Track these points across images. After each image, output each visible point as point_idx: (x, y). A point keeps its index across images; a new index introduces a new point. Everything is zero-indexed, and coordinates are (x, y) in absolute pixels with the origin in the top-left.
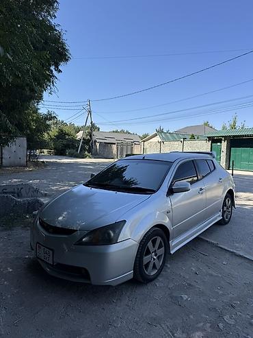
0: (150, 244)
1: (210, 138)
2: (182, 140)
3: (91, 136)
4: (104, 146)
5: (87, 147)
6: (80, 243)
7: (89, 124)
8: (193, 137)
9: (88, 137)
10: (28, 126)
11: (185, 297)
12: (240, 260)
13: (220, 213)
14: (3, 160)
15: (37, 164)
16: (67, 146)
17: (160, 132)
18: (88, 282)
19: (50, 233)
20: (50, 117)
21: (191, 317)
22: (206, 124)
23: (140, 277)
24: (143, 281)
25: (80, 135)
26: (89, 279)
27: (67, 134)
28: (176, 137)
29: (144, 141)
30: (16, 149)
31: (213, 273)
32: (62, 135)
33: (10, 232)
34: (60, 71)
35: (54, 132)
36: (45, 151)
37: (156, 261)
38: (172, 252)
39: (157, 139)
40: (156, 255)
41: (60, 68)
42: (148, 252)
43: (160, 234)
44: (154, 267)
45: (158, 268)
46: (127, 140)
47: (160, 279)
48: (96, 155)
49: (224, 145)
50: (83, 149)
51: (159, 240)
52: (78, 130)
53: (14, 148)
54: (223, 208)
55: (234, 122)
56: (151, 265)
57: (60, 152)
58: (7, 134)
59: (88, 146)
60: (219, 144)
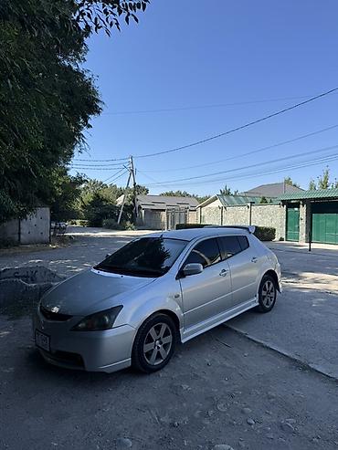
0: (152, 331)
1: (284, 202)
2: (249, 204)
3: (134, 202)
4: (151, 213)
5: (130, 216)
6: (76, 328)
7: (131, 186)
8: (264, 201)
9: (131, 202)
10: (53, 193)
11: (185, 386)
12: (264, 352)
13: (256, 299)
14: (22, 236)
15: (63, 240)
16: (104, 215)
17: (226, 193)
18: (82, 369)
19: (48, 318)
20: (79, 181)
21: (185, 405)
22: (288, 182)
23: (140, 366)
24: (143, 370)
25: (120, 201)
26: (83, 366)
27: (105, 200)
28: (243, 201)
29: (201, 207)
30: (37, 222)
31: (228, 365)
32: (98, 200)
33: (16, 321)
34: (89, 126)
35: (88, 197)
36: (78, 221)
37: (162, 350)
38: (183, 341)
39: (218, 203)
40: (161, 343)
41: (89, 122)
42: (150, 340)
43: (165, 320)
44: (159, 356)
45: (164, 357)
46: (181, 206)
47: (166, 369)
48: (140, 226)
49: (303, 210)
50: (124, 218)
51: (164, 327)
52: (120, 193)
53: (34, 221)
54: (260, 293)
55: (326, 178)
56: (155, 354)
57: (96, 223)
58: (25, 204)
59: (131, 214)
60: (296, 209)
